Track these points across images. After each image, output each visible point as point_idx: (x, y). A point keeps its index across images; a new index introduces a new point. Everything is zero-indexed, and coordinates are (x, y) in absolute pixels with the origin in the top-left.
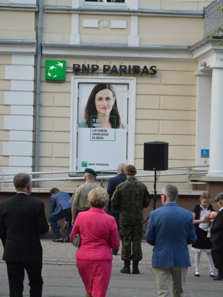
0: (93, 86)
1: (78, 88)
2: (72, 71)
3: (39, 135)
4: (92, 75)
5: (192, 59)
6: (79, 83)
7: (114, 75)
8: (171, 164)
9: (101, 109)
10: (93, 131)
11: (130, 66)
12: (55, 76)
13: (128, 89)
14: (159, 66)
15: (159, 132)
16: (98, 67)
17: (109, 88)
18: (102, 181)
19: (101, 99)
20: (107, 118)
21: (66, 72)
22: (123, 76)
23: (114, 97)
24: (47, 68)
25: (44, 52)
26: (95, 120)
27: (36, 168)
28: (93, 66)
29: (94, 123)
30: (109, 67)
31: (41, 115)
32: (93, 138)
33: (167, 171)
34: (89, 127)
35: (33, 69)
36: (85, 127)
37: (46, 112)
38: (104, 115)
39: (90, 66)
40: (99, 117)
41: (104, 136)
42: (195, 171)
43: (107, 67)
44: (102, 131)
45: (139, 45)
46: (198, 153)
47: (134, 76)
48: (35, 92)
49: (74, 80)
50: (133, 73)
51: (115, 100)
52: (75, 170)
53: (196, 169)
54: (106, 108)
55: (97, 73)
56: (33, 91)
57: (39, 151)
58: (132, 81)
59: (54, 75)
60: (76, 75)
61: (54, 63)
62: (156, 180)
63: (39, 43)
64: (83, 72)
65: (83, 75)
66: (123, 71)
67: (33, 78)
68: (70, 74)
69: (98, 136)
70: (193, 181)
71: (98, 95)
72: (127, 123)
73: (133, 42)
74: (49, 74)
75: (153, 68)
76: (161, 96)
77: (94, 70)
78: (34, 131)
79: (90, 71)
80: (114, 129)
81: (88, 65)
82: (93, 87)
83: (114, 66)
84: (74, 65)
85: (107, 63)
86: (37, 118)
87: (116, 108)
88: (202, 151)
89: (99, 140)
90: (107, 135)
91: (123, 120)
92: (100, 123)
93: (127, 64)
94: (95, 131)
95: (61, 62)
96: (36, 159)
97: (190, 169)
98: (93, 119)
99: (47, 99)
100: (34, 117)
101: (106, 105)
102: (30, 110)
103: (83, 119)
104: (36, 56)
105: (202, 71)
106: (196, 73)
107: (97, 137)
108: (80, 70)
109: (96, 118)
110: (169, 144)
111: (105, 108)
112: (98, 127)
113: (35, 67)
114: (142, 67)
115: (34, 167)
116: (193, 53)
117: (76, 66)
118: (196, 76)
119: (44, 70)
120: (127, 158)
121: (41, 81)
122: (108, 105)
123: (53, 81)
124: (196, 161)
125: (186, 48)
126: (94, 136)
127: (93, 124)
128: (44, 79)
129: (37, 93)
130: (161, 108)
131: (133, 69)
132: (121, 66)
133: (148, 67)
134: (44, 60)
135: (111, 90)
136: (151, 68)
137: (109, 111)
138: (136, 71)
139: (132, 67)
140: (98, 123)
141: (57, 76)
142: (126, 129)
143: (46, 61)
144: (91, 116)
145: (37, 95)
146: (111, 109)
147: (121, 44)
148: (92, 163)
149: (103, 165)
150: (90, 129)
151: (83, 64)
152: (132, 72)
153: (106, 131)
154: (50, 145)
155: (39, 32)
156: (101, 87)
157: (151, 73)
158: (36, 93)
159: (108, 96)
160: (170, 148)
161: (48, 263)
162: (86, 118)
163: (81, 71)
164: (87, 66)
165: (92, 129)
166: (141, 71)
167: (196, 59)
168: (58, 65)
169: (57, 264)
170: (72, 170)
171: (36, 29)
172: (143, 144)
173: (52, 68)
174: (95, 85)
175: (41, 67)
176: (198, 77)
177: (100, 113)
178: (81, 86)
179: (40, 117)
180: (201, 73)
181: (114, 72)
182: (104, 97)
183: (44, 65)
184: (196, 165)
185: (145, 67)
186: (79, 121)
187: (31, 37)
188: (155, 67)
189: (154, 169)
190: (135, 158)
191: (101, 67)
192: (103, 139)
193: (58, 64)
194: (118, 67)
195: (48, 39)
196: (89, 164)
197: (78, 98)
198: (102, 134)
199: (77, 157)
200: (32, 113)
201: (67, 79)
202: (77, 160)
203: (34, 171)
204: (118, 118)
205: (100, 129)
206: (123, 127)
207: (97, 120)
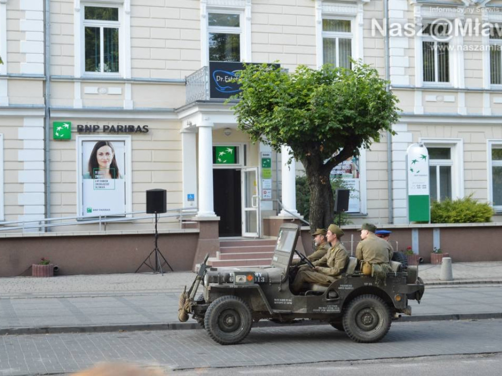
0: (95, 143)
1: (82, 144)
2: (76, 131)
3: (49, 187)
4: (94, 134)
5: (178, 119)
6: (83, 141)
7: (112, 134)
8: (169, 207)
9: (103, 163)
10: (96, 182)
11: (126, 126)
12: (62, 135)
13: (125, 145)
14: (150, 126)
15: (152, 181)
16: (98, 127)
17: (109, 145)
18: (105, 224)
19: (101, 154)
20: (108, 170)
21: (72, 132)
22: (120, 134)
23: (112, 152)
25: (52, 115)
26: (97, 172)
27: (48, 215)
28: (94, 126)
29: (96, 174)
30: (108, 127)
31: (51, 169)
32: (96, 187)
33: (165, 213)
34: (92, 178)
35: (42, 130)
36: (89, 178)
37: (55, 166)
38: (105, 168)
39: (92, 126)
40: (101, 170)
41: (106, 186)
42: (184, 213)
43: (106, 127)
44: (103, 181)
45: (133, 107)
46: (184, 198)
47: (129, 134)
48: (45, 149)
49: (79, 138)
50: (129, 132)
51: (113, 154)
52: (81, 216)
53: (184, 211)
54: (107, 162)
57: (50, 201)
58: (128, 138)
60: (80, 134)
61: (61, 124)
62: (156, 221)
63: (47, 108)
64: (86, 132)
65: (86, 134)
66: (120, 130)
67: (43, 138)
68: (74, 134)
70: (183, 221)
71: (100, 151)
72: (125, 174)
73: (128, 105)
74: (57, 134)
75: (146, 127)
76: (153, 151)
77: (94, 130)
78: (45, 183)
79: (92, 131)
80: (113, 180)
81: (91, 126)
83: (113, 126)
84: (78, 126)
85: (106, 124)
86: (48, 172)
87: (115, 161)
88: (189, 195)
89: (101, 189)
90: (108, 184)
91: (121, 172)
92: (102, 174)
93: (123, 124)
94: (98, 181)
95: (67, 123)
96: (48, 207)
97: (179, 211)
99: (56, 155)
100: (45, 171)
101: (106, 159)
102: (42, 165)
103: (87, 172)
104: (45, 119)
105: (187, 129)
106: (181, 131)
107: (100, 187)
108: (83, 130)
109: (98, 170)
111: (105, 162)
112: (101, 178)
113: (45, 128)
114: (136, 127)
115: (46, 214)
116: (178, 114)
117: (80, 127)
118: (181, 133)
119: (52, 130)
120: (125, 204)
121: (50, 140)
123: (61, 140)
125: (173, 110)
128: (52, 138)
129: (47, 150)
130: (153, 161)
132: (118, 126)
133: (141, 127)
134: (52, 122)
135: (110, 147)
136: (144, 127)
137: (108, 164)
138: (131, 130)
139: (127, 127)
140: (100, 174)
141: (64, 136)
143: (54, 123)
144: (94, 169)
145: (47, 152)
146: (110, 162)
147: (118, 108)
148: (96, 209)
149: (106, 210)
150: (93, 180)
151: (86, 124)
152: (127, 131)
153: (107, 181)
154: (59, 195)
155: (47, 98)
156: (101, 144)
157: (144, 132)
159: (107, 152)
161: (83, 296)
162: (89, 171)
164: (89, 126)
166: (135, 130)
167: (181, 119)
168: (64, 126)
169: (90, 297)
170: (79, 215)
171: (44, 95)
173: (59, 128)
174: (97, 142)
175: (50, 128)
176: (183, 134)
177: (102, 166)
178: (84, 143)
179: (50, 171)
180: (185, 131)
181: (112, 131)
182: (104, 152)
183: (52, 126)
184: (183, 206)
185: (139, 127)
186: (84, 173)
187: (40, 102)
188: (147, 126)
189: (155, 212)
190: (133, 204)
191: (101, 127)
192: (104, 188)
194: (116, 127)
195: (56, 103)
196: (94, 210)
197: (82, 154)
198: (104, 184)
199: (83, 204)
200: (43, 168)
201: (72, 138)
202: (83, 207)
203: (46, 217)
204: (117, 170)
205: (101, 180)
206: (121, 177)
207: (99, 172)
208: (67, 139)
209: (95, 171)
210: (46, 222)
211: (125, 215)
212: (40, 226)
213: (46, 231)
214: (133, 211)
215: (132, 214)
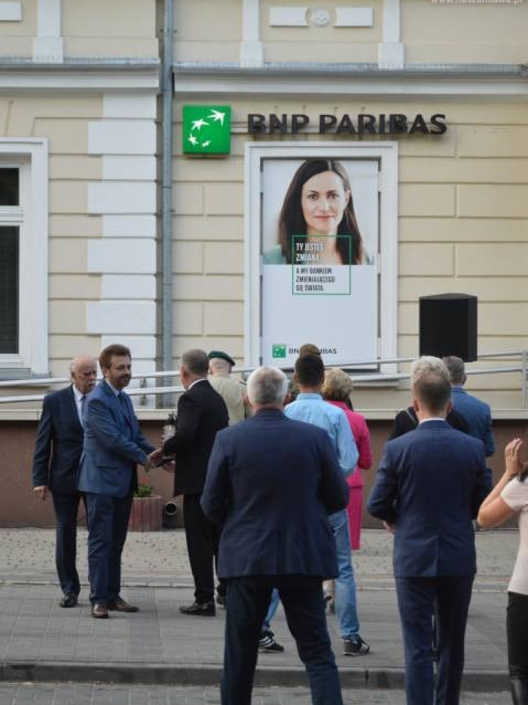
1: (262, 170)
2: (246, 130)
3: (171, 284)
4: (294, 139)
6: (263, 160)
7: (345, 138)
9: (316, 220)
10: (298, 272)
11: (382, 117)
12: (206, 144)
13: (379, 169)
14: (452, 115)
15: (454, 271)
16: (306, 119)
17: (335, 170)
19: (315, 195)
20: (331, 241)
21: (233, 134)
22: (366, 140)
23: (345, 190)
24: (187, 125)
25: (180, 87)
26: (302, 246)
27: (165, 363)
28: (294, 117)
29: (300, 252)
30: (334, 119)
31: (175, 237)
32: (300, 288)
34: (289, 262)
35: (153, 127)
36: (280, 263)
37: (185, 229)
38: (324, 234)
39: (289, 118)
40: (312, 239)
41: (327, 287)
43: (328, 120)
44: (320, 271)
45: (405, 65)
47: (393, 139)
48: (159, 182)
49: (251, 151)
50: (391, 132)
51: (348, 197)
54: (328, 217)
55: (306, 134)
56: (156, 181)
57: (171, 323)
58: (389, 151)
59: (205, 142)
60: (256, 138)
61: (204, 113)
63: (167, 67)
64: (272, 133)
65: (271, 139)
66: (367, 129)
67: (154, 150)
68: (240, 138)
69: (310, 283)
71: (310, 185)
72: (379, 251)
73: (389, 57)
74: (193, 140)
75: (438, 119)
76: (459, 187)
77: (297, 127)
78: (159, 275)
79: (289, 130)
80: (347, 267)
81: (285, 116)
82: (295, 167)
83: (346, 117)
84: (251, 117)
85: (327, 110)
86: (166, 243)
87: (351, 216)
89: (313, 292)
90: (332, 280)
91: (368, 245)
92: (316, 252)
93: (376, 111)
94: (303, 271)
95: (220, 110)
96: (165, 341)
98: (298, 244)
99: (188, 199)
100: (159, 241)
101: (327, 209)
102: (150, 226)
103: (273, 245)
104: (160, 98)
107: (309, 286)
108: (265, 127)
109: (304, 241)
110: (479, 300)
112: (310, 262)
113: (159, 123)
114: (411, 118)
115: (160, 360)
117: (256, 119)
119: (179, 129)
120: (379, 335)
121: (173, 157)
122: (331, 208)
123: (202, 156)
125: (516, 70)
126: (300, 284)
127: (298, 255)
128: (179, 151)
129: (165, 184)
130: (458, 215)
131: (390, 123)
132: (361, 117)
133: (427, 118)
134: (179, 106)
135: (339, 174)
136: (433, 119)
137: (334, 223)
138: (397, 128)
139: (387, 118)
140: (309, 252)
141: (210, 145)
142: (376, 266)
143: (185, 109)
144: (293, 236)
145: (165, 190)
146: (340, 218)
147: (360, 65)
151: (272, 112)
152: (387, 130)
153: (330, 271)
154: (197, 306)
155: (166, 40)
156: (314, 166)
157: (433, 132)
158: (163, 184)
159: (331, 188)
160: (481, 308)
162: (280, 242)
163: (268, 130)
164: (280, 118)
165: (296, 266)
166: (410, 126)
168: (213, 116)
170: (251, 364)
171: (160, 33)
172: (418, 299)
173: (198, 124)
174: (302, 162)
175: (173, 123)
177: (313, 228)
178: (267, 165)
179: (173, 241)
181: (344, 130)
182: (323, 191)
183: (179, 117)
185: (419, 118)
187: (148, 52)
188: (443, 116)
190: (399, 335)
191: (314, 119)
192: (322, 289)
193: (213, 114)
194: (354, 119)
195: (189, 55)
196: (291, 351)
197: (262, 194)
198: (321, 280)
199: (261, 335)
200: (153, 232)
201: (234, 150)
202: (261, 343)
203: (160, 368)
204: (357, 240)
205: (314, 266)
206: (368, 260)
207: (307, 246)
208: (219, 154)
209: (297, 240)
210: (161, 382)
211: (379, 364)
212: (143, 391)
213: (160, 405)
214: (398, 356)
215: (398, 362)
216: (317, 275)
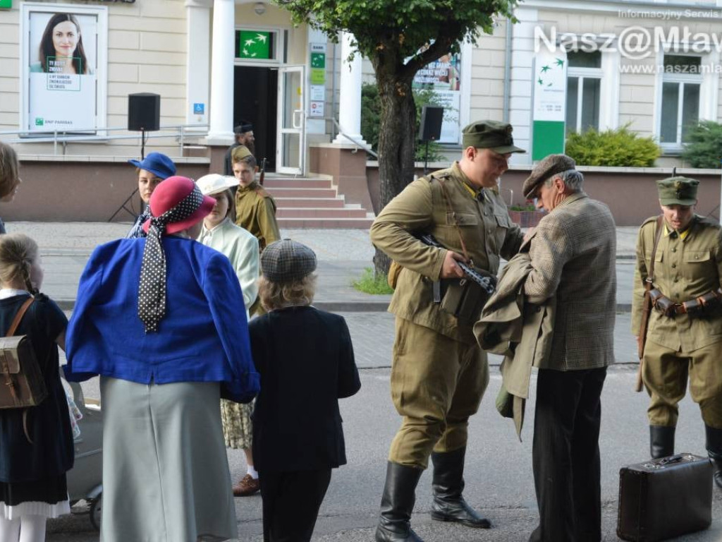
0: (50, 17)
1: (30, 18)
4: (49, 2)
6: (30, 12)
7: (77, 2)
8: (163, 122)
9: (61, 48)
13: (97, 21)
15: (138, 80)
17: (72, 20)
18: (64, 144)
19: (60, 34)
20: (70, 60)
22: (91, 4)
23: (78, 32)
26: (52, 63)
29: (52, 66)
32: (52, 87)
33: (158, 132)
34: (45, 71)
36: (40, 72)
38: (66, 56)
40: (59, 59)
41: (67, 86)
42: (187, 132)
44: (63, 77)
46: (189, 110)
47: (105, 4)
49: (23, 7)
50: (104, 1)
51: (79, 36)
52: (27, 130)
53: (187, 129)
54: (68, 47)
58: (103, 11)
60: (26, 0)
62: (143, 143)
65: (36, 1)
69: (57, 84)
70: (185, 145)
71: (57, 29)
72: (96, 67)
76: (141, 33)
80: (78, 75)
87: (81, 47)
88: (196, 105)
89: (59, 89)
90: (70, 82)
91: (90, 64)
92: (61, 66)
94: (53, 77)
97: (179, 128)
98: (50, 61)
101: (67, 42)
105: (195, 1)
106: (187, 3)
107: (57, 86)
109: (54, 60)
110: (161, 96)
112: (58, 72)
118: (187, 7)
120: (96, 114)
122: (69, 42)
124: (187, 119)
126: (51, 84)
127: (51, 68)
130: (141, 48)
135: (74, 23)
137: (71, 51)
140: (57, 66)
142: (94, 75)
144: (48, 57)
146: (74, 48)
148: (50, 120)
149: (66, 122)
150: (45, 74)
153: (68, 77)
156: (60, 18)
157: (128, 2)
159: (70, 31)
160: (162, 102)
162: (40, 60)
165: (49, 74)
170: (23, 129)
172: (128, 95)
174: (53, 15)
176: (189, 9)
177: (60, 53)
178: (33, 15)
182: (64, 31)
184: (187, 123)
186: (31, 64)
189: (142, 128)
190: (108, 115)
192: (64, 88)
196: (46, 122)
197: (30, 32)
198: (63, 82)
199: (29, 112)
201: (14, 6)
202: (30, 116)
204: (84, 61)
205: (60, 74)
206: (90, 72)
207: (56, 63)
209: (50, 59)
211: (96, 131)
214: (107, 126)
215: (107, 130)
216: (62, 80)
